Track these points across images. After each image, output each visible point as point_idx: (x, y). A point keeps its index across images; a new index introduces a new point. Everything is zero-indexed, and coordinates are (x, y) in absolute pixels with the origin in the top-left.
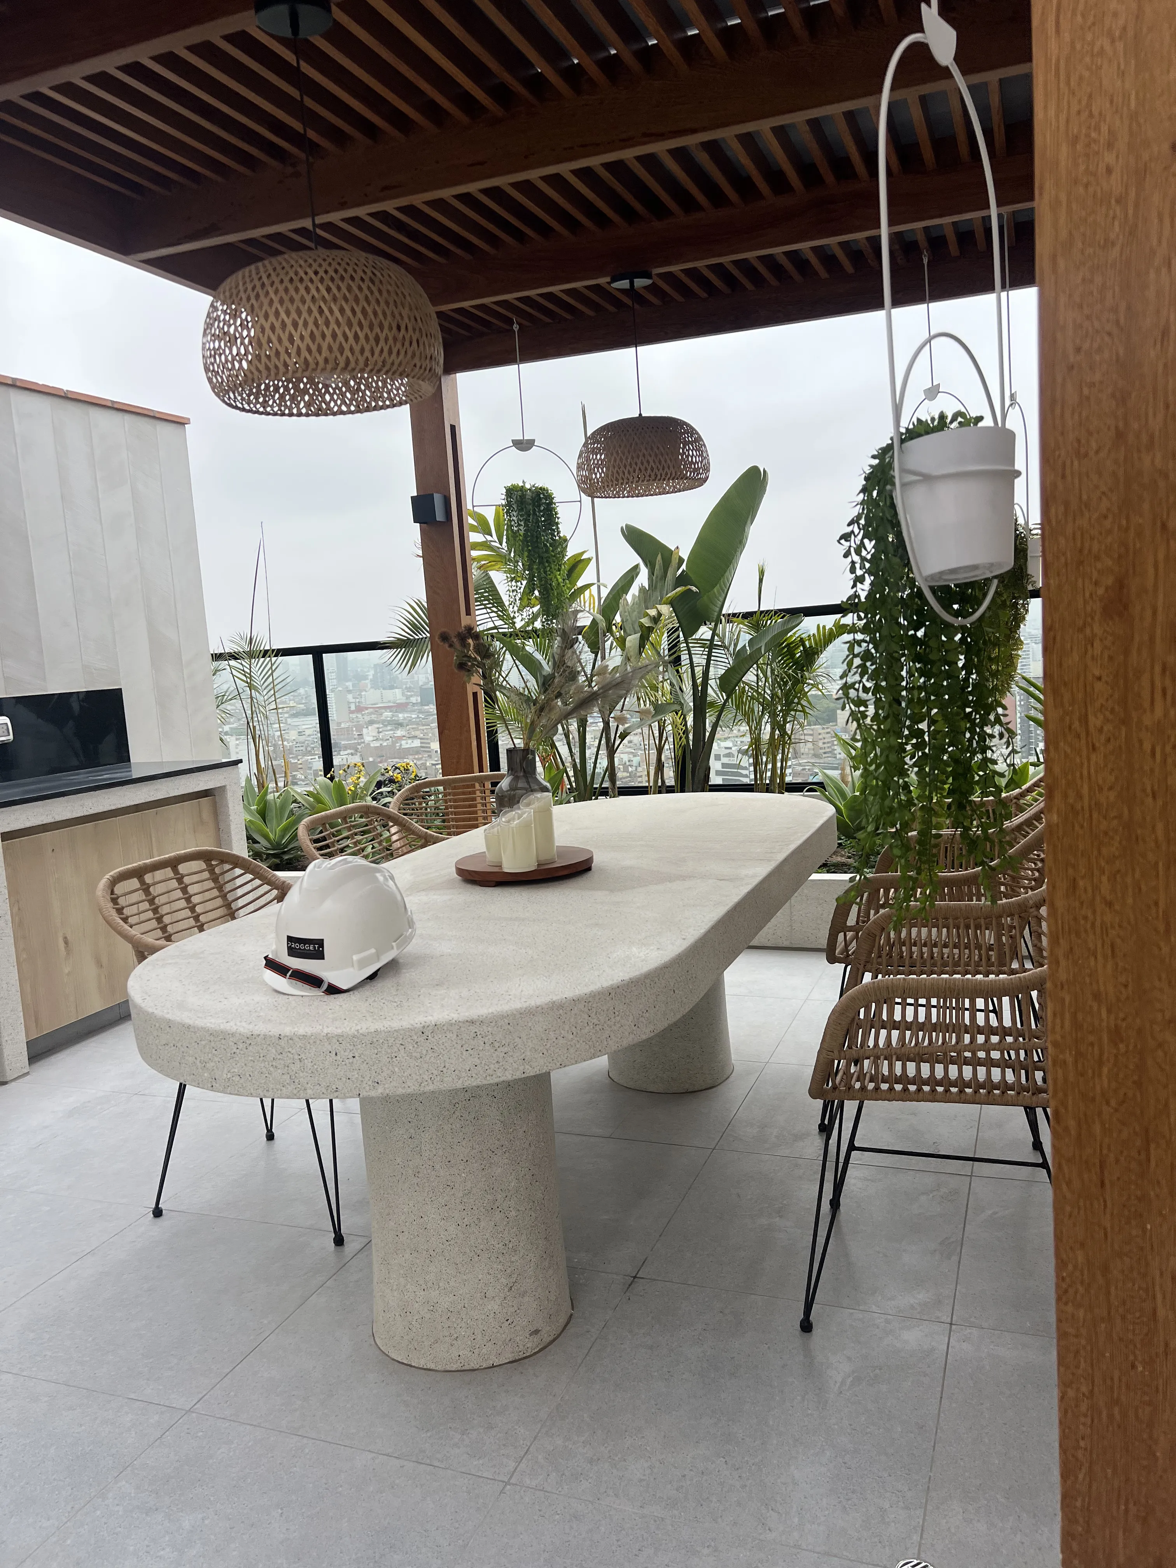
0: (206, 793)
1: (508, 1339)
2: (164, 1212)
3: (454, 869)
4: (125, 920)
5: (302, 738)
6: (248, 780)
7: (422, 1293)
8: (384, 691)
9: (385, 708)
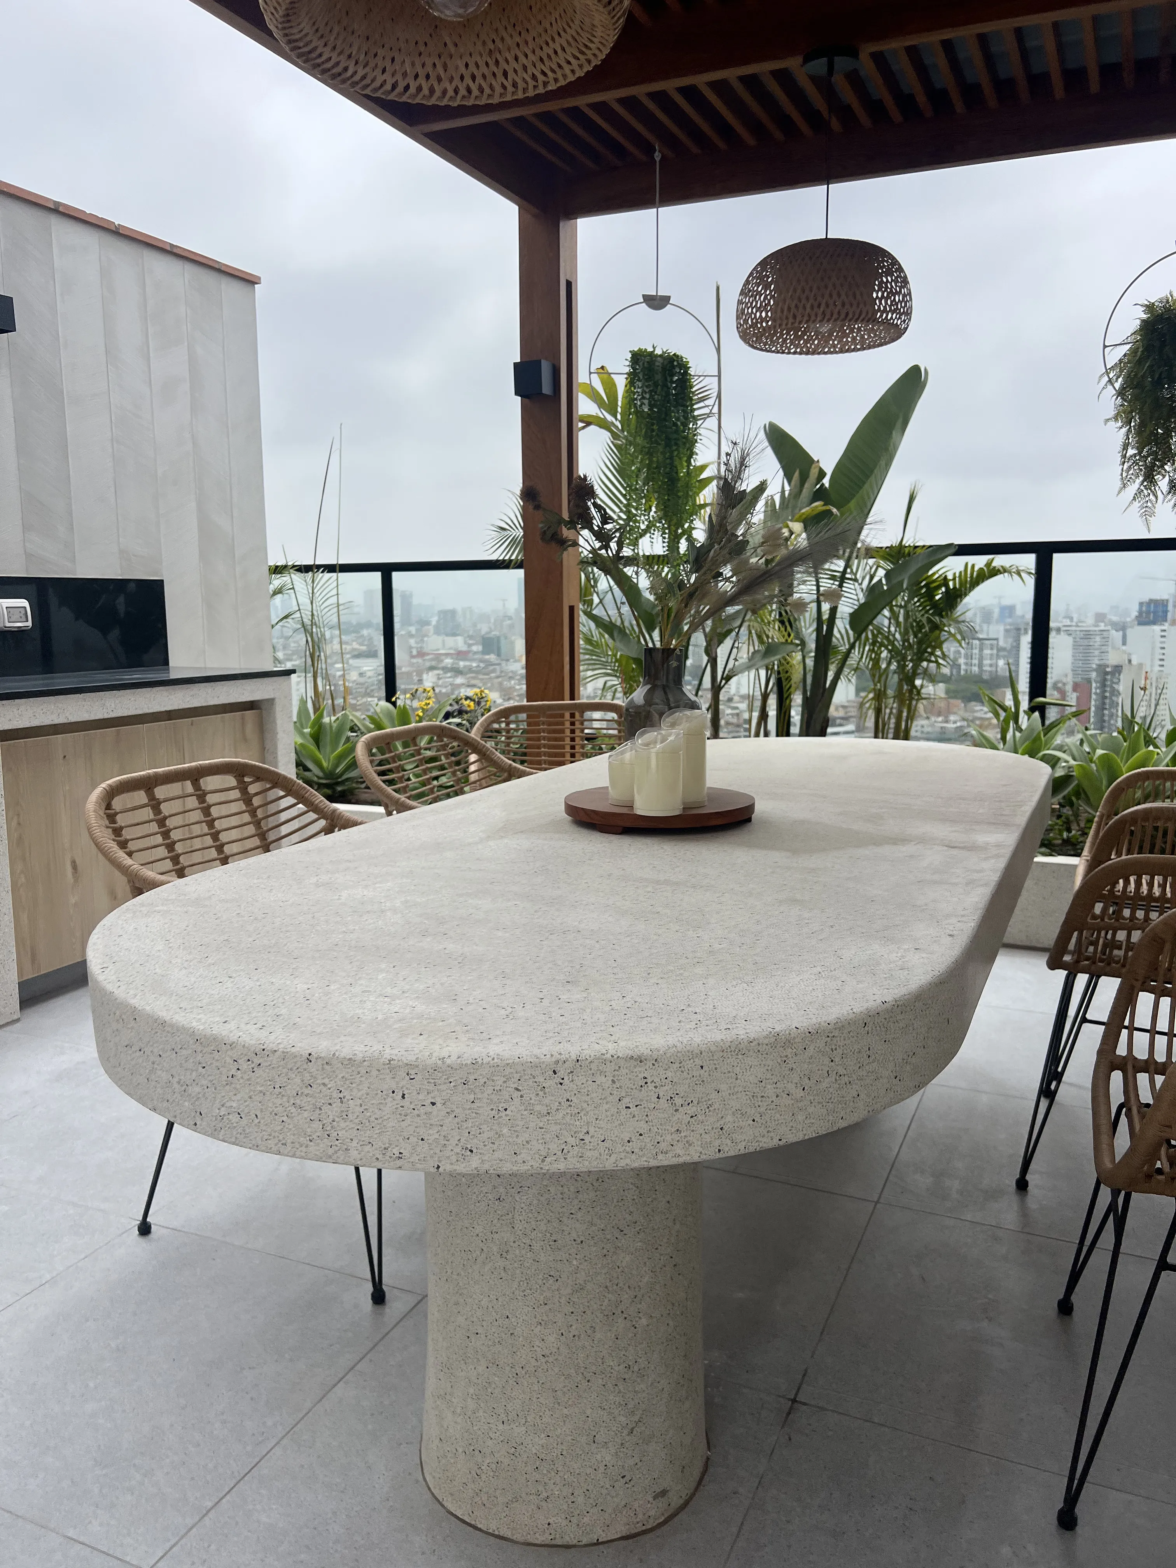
0: (251, 705)
1: (623, 1503)
2: (153, 1228)
3: (563, 807)
4: (123, 845)
5: (362, 680)
6: (303, 702)
7: (501, 1427)
8: (446, 638)
9: (447, 655)
